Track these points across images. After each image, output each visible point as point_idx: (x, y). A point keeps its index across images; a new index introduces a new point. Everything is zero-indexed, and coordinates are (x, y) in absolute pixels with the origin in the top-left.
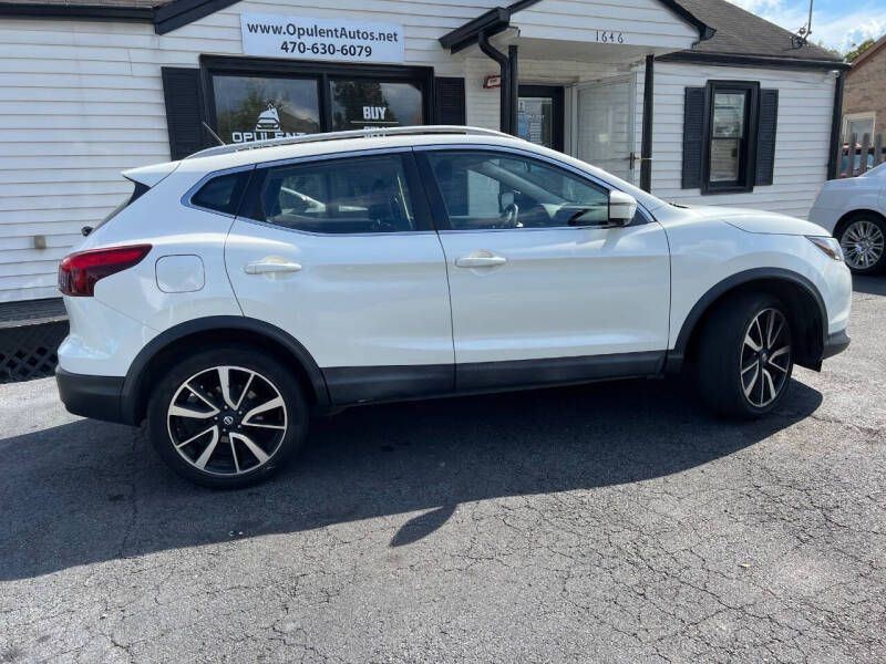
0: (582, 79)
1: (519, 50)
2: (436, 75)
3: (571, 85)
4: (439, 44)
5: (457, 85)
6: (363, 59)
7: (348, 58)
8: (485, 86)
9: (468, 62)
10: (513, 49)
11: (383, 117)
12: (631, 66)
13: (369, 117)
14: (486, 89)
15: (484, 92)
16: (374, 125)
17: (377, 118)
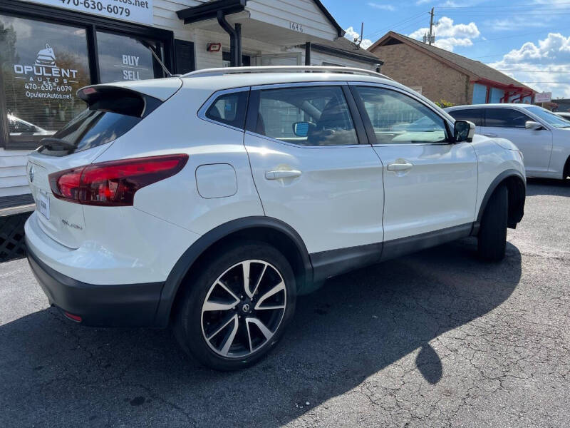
0: (263, 53)
1: (242, 27)
2: (175, 38)
3: (256, 56)
4: (176, 15)
5: (189, 46)
6: (123, 17)
7: (112, 16)
8: (209, 49)
9: (196, 31)
10: (238, 26)
11: (137, 64)
12: (286, 48)
13: (127, 63)
14: (209, 52)
15: (208, 54)
16: (130, 70)
17: (133, 64)
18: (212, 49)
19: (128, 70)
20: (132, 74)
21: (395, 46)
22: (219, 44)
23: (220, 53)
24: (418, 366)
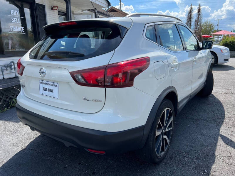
2: (36, 2)
5: (43, 7)
11: (18, 15)
12: (83, 10)
13: (13, 14)
14: (52, 10)
15: (52, 11)
16: (15, 17)
17: (16, 15)
18: (54, 9)
19: (14, 17)
20: (16, 19)
21: (115, 12)
22: (57, 7)
23: (57, 11)
24: (227, 144)
